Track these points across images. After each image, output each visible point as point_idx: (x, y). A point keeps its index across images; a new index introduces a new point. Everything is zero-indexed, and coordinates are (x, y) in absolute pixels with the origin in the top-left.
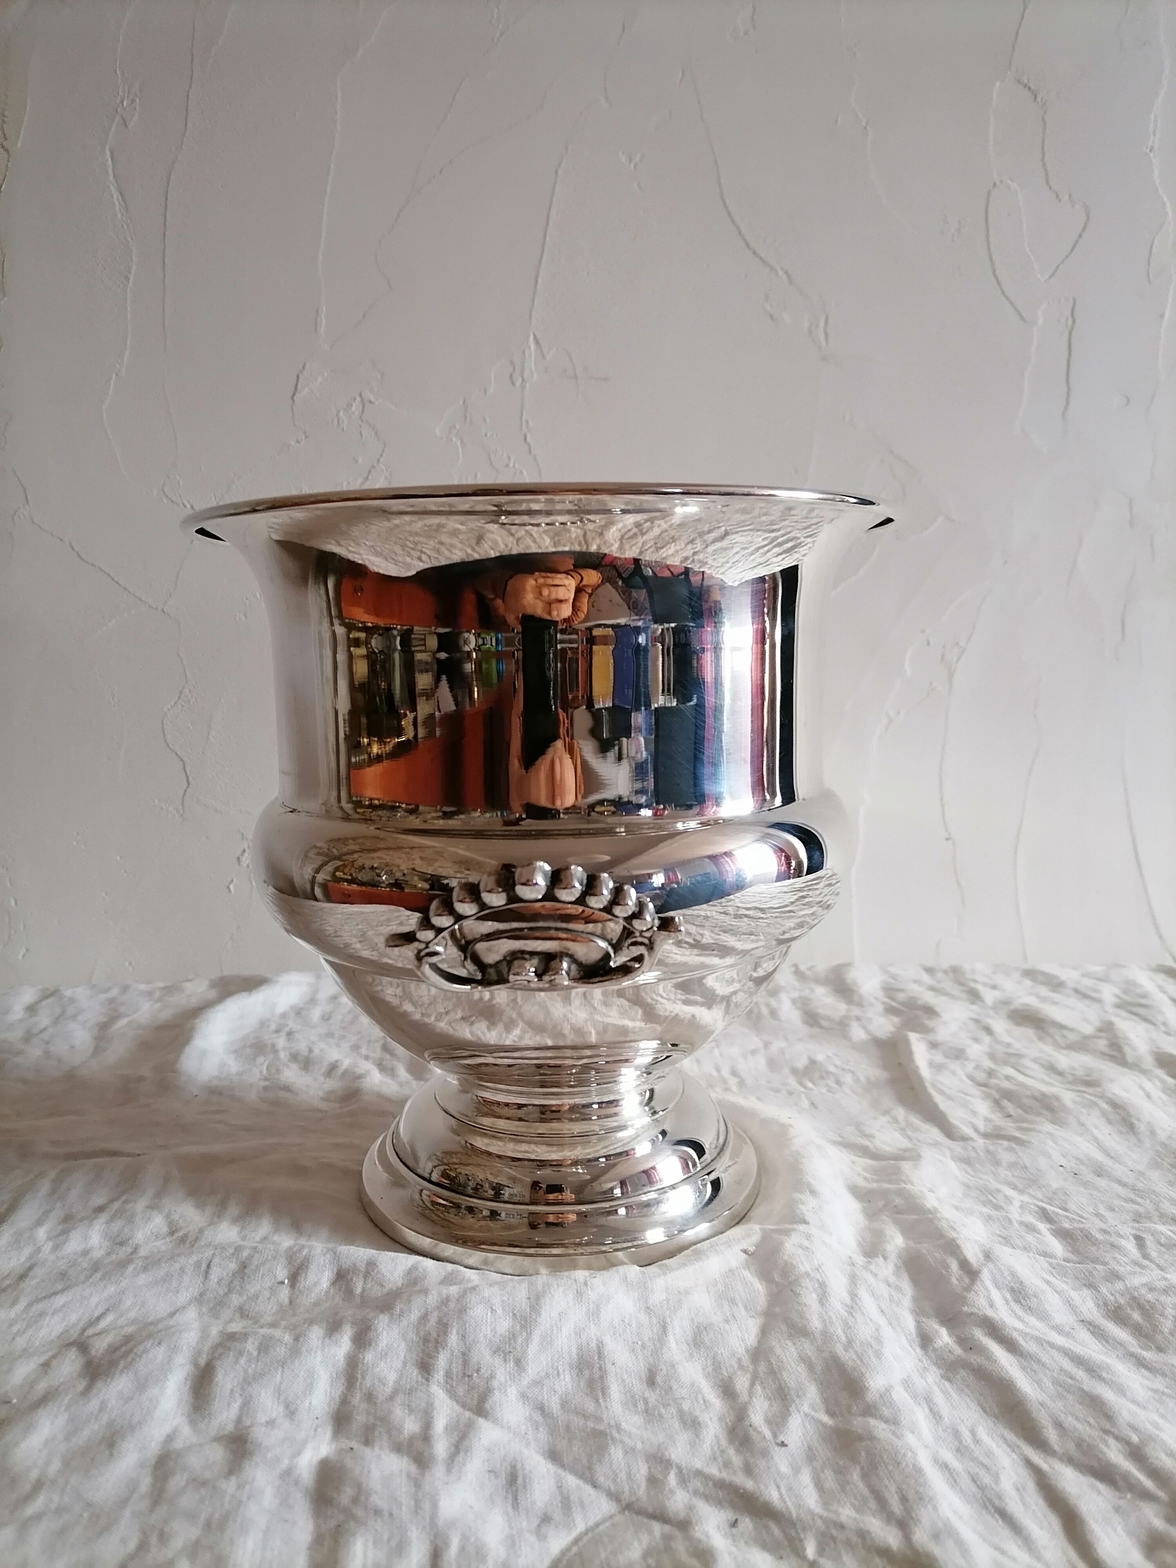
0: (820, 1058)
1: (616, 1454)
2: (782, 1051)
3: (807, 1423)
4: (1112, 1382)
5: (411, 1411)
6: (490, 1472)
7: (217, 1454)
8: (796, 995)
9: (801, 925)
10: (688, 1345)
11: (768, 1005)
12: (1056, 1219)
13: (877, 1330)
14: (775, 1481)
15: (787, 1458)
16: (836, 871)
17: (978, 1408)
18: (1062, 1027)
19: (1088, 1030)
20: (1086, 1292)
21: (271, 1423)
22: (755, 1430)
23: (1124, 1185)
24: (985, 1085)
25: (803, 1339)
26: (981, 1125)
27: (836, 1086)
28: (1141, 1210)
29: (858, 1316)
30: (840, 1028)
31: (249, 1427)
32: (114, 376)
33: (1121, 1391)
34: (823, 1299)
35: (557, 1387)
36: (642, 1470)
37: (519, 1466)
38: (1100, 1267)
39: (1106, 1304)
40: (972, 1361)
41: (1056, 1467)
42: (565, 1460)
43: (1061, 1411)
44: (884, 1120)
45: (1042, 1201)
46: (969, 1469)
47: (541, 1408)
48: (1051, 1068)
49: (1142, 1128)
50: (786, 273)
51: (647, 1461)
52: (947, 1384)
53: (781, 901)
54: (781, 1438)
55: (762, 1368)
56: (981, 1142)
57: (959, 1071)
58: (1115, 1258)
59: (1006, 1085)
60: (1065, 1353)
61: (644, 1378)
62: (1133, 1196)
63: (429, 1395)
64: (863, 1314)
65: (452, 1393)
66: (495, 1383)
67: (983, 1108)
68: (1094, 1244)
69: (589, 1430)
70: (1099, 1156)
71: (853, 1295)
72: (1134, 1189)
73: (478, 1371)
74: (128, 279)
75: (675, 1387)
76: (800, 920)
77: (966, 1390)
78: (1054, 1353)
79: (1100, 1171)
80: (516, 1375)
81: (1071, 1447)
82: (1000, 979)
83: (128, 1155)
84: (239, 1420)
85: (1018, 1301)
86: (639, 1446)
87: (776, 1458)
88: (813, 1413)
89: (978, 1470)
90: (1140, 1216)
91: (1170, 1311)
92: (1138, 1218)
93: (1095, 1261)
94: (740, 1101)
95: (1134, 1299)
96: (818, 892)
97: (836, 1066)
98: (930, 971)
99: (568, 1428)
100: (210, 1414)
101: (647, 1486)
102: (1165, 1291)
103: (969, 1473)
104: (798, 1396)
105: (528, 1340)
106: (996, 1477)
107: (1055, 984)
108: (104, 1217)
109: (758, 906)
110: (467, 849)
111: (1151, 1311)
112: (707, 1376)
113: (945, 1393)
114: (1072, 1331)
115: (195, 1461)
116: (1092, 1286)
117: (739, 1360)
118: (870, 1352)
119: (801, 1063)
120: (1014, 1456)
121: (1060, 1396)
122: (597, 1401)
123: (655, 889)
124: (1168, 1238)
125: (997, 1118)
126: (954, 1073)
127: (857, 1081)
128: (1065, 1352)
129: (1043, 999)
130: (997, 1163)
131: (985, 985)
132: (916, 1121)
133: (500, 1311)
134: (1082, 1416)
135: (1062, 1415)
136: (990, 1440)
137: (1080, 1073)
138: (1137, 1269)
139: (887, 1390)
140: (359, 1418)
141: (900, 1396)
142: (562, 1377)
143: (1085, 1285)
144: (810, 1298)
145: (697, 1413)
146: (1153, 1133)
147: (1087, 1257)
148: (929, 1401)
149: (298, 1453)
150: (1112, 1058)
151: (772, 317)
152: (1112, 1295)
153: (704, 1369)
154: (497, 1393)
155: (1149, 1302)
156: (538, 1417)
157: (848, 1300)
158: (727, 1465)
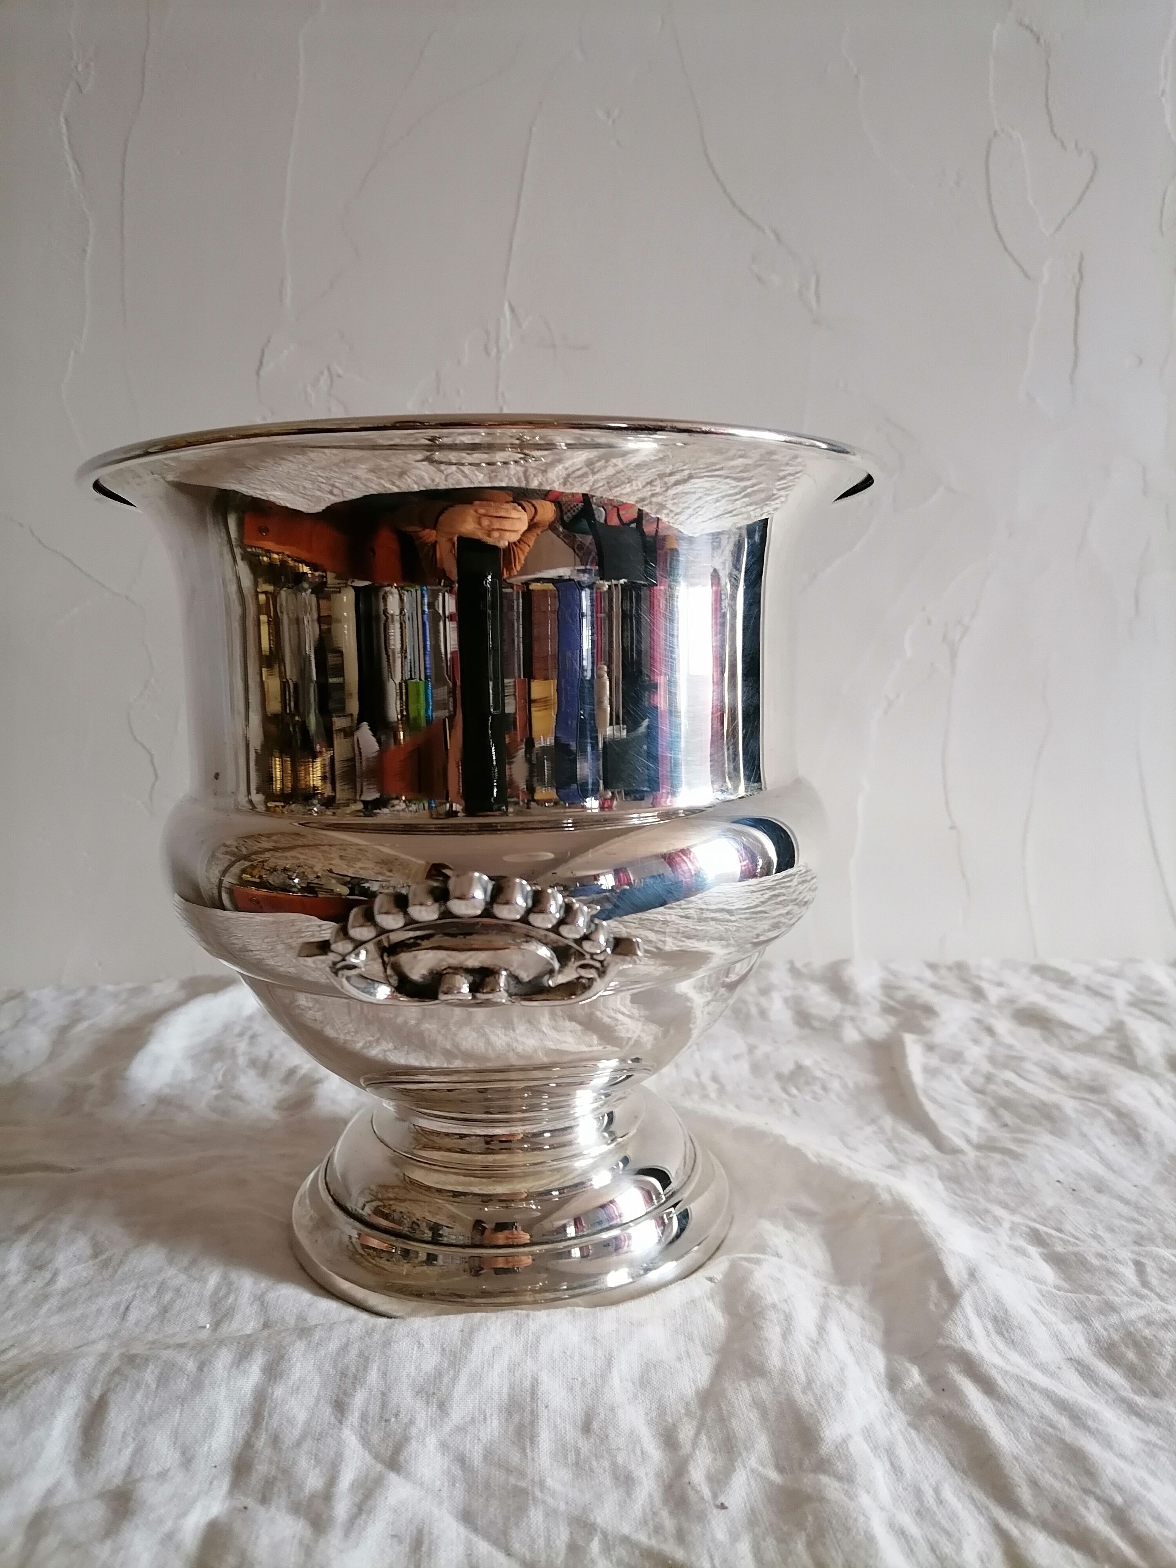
0: (807, 1062)
1: (536, 1516)
2: (767, 1057)
3: (753, 1482)
4: (1098, 1431)
5: (318, 1462)
6: (393, 1536)
7: (97, 1512)
8: (788, 993)
9: (776, 926)
10: (633, 1383)
11: (758, 1005)
12: (1048, 1241)
13: (842, 1369)
14: (708, 1550)
15: (725, 1523)
16: (810, 867)
17: (946, 1462)
18: (1069, 1027)
19: (1097, 1029)
20: (1077, 1326)
21: (163, 1476)
22: (693, 1488)
23: (1127, 1202)
24: (981, 1092)
25: (758, 1379)
26: (974, 1136)
27: (821, 1092)
28: (1144, 1230)
29: (823, 1353)
30: (833, 1028)
31: (138, 1481)
32: (72, 353)
33: (1107, 1442)
34: (786, 1334)
35: (482, 1435)
36: (562, 1536)
37: (426, 1529)
38: (1093, 1297)
39: (1098, 1341)
40: (944, 1407)
41: (1028, 1534)
42: (479, 1523)
43: (1038, 1467)
44: (869, 1129)
45: (1034, 1221)
46: (929, 1537)
47: (462, 1460)
48: (1055, 1072)
49: (1149, 1138)
50: (775, 232)
51: (569, 1525)
52: (913, 1432)
53: (748, 901)
54: (722, 1499)
55: (710, 1415)
56: (971, 1154)
57: (956, 1076)
58: (1111, 1287)
59: (1005, 1092)
60: (1048, 1397)
61: (579, 1423)
62: (1136, 1215)
63: (340, 1442)
64: (828, 1350)
65: (365, 1441)
66: (414, 1431)
67: (978, 1117)
68: (1088, 1271)
69: (510, 1487)
70: (1100, 1170)
71: (821, 1329)
72: (1137, 1207)
73: (397, 1415)
74: (84, 251)
75: (612, 1435)
76: (775, 920)
77: (934, 1440)
78: (1036, 1396)
79: (1100, 1187)
80: (438, 1419)
81: (1047, 1511)
82: (1008, 977)
83: (61, 1170)
84: (129, 1470)
85: (1000, 1333)
86: (562, 1507)
87: (714, 1523)
88: (760, 1469)
89: (938, 1537)
90: (1142, 1237)
91: (1169, 1349)
92: (1139, 1240)
93: (1089, 1289)
94: (715, 1110)
95: (1129, 1334)
96: (791, 890)
97: (825, 1072)
98: (933, 967)
99: (487, 1485)
100: (98, 1463)
101: (566, 1554)
102: (1165, 1326)
103: (928, 1541)
104: (746, 1449)
105: (454, 1379)
106: (958, 1546)
107: (1065, 981)
108: (25, 1239)
109: (726, 907)
110: (393, 847)
111: (1148, 1349)
112: (649, 1423)
113: (910, 1443)
114: (1057, 1371)
115: (71, 1521)
116: (1083, 1319)
117: (688, 1404)
118: (831, 1395)
119: (787, 1067)
120: (982, 1520)
121: (1039, 1449)
122: (524, 1450)
123: (605, 891)
124: (1170, 1263)
125: (992, 1128)
126: (949, 1078)
127: (845, 1086)
128: (1048, 1395)
129: (1051, 997)
130: (988, 1180)
131: (990, 982)
132: (904, 1131)
133: (427, 1346)
134: (1061, 1472)
135: (1039, 1472)
136: (955, 1500)
137: (1086, 1078)
138: (1135, 1299)
139: (844, 1441)
140: (259, 1467)
141: (859, 1448)
142: (489, 1421)
143: (1076, 1318)
144: (772, 1332)
145: (632, 1467)
146: (1161, 1144)
147: (1080, 1285)
148: (890, 1453)
149: (184, 1514)
150: (1121, 1061)
151: (759, 279)
152: (1106, 1330)
153: (647, 1414)
154: (414, 1442)
155: (1145, 1338)
156: (457, 1471)
157: (814, 1334)
158: (658, 1530)
